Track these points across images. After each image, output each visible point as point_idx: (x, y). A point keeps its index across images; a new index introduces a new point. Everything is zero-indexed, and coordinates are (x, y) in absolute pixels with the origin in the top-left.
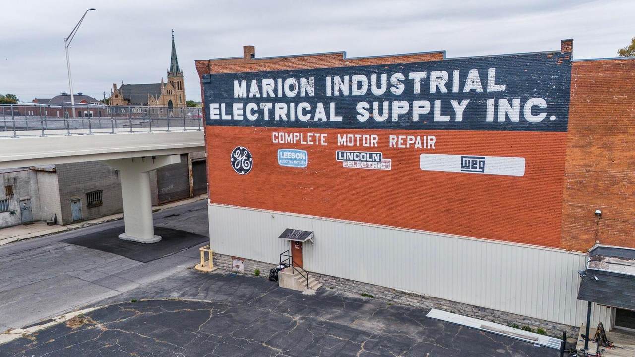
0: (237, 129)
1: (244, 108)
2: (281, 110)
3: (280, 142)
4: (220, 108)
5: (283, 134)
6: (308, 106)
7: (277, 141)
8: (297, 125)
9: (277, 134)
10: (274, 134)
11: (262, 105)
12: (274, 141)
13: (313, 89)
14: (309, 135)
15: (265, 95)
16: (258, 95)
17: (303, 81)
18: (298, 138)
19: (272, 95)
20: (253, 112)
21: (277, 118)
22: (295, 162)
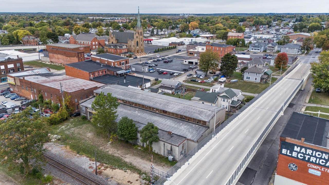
0: (293, 159)
1: (298, 154)
2: (313, 159)
3: (311, 167)
4: (287, 151)
5: (312, 165)
6: (324, 161)
7: (309, 166)
8: (319, 164)
9: (310, 165)
10: (308, 164)
11: (305, 156)
12: (308, 166)
13: (327, 158)
14: (323, 168)
15: (307, 153)
16: (305, 153)
17: (324, 155)
18: (318, 168)
19: (311, 154)
20: (301, 156)
21: (311, 160)
22: (316, 173)
